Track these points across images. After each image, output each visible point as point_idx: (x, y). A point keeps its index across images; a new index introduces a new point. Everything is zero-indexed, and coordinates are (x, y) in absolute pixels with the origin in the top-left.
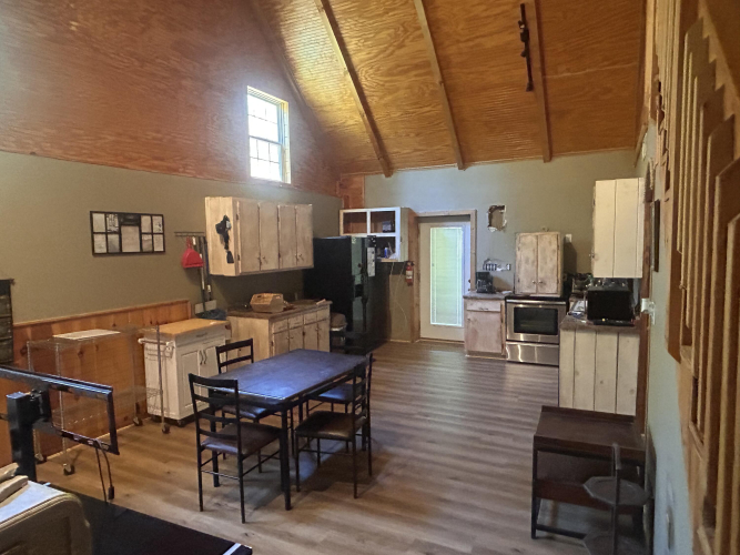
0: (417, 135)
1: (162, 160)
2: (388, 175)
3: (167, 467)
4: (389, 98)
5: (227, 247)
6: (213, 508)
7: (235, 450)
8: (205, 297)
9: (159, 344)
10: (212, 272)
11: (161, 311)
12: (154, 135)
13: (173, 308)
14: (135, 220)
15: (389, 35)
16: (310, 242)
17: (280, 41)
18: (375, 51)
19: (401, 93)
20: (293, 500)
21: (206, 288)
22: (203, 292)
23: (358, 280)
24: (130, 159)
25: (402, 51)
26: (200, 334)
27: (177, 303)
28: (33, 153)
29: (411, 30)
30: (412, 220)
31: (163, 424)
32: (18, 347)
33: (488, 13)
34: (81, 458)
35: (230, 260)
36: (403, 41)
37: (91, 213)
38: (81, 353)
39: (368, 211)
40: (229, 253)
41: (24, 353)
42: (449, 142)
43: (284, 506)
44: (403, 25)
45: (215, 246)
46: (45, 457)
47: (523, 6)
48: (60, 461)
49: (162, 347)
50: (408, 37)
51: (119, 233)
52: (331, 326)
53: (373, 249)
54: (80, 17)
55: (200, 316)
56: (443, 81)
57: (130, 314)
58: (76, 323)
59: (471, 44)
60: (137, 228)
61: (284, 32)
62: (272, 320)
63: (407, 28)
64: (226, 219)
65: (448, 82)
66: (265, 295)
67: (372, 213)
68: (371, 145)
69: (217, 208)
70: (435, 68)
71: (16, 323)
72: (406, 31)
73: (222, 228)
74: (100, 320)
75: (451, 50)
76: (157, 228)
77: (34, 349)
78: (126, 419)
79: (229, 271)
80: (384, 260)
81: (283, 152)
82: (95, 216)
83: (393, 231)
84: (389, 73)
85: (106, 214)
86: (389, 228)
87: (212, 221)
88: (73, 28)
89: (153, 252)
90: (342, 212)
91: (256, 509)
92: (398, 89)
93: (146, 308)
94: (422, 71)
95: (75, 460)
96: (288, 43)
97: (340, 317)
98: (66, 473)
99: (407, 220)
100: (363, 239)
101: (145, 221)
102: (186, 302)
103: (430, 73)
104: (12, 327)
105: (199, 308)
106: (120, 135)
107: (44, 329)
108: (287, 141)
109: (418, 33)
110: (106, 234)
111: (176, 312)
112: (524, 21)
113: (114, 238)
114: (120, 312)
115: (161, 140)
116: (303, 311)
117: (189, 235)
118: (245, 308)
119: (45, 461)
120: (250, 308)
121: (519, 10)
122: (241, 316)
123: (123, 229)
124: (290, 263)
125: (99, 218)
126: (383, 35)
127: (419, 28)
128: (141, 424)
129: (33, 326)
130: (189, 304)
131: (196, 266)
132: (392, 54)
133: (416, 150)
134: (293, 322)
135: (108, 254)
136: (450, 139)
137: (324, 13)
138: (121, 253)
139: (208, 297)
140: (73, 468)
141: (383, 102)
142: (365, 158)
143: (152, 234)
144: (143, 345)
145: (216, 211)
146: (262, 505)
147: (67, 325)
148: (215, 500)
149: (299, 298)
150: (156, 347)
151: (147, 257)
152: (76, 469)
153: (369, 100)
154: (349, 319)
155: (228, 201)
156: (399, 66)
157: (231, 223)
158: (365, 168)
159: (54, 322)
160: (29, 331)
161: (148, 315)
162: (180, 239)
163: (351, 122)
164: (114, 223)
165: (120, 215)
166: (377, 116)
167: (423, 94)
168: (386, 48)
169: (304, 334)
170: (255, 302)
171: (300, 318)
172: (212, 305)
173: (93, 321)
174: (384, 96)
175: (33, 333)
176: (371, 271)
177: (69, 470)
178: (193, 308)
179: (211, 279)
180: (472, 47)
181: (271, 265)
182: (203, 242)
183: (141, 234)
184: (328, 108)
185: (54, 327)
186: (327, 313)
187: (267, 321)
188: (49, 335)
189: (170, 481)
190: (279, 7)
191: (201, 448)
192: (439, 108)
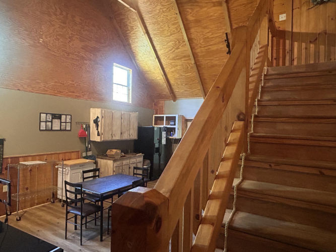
0: (186, 85)
1: (74, 92)
2: (174, 101)
3: (58, 221)
4: (173, 69)
5: (97, 129)
6: (71, 238)
7: (80, 213)
8: (87, 150)
9: (63, 168)
10: (91, 140)
11: (67, 154)
12: (71, 82)
13: (73, 154)
14: (59, 117)
15: (173, 44)
16: (136, 128)
17: (129, 45)
18: (167, 50)
19: (179, 67)
20: (104, 238)
21: (88, 146)
22: (87, 148)
23: (157, 145)
24: (60, 92)
25: (179, 50)
26: (81, 165)
27: (75, 152)
28: (19, 90)
29: (181, 42)
30: (183, 120)
31: (62, 203)
32: (4, 166)
33: (212, 36)
34: (25, 214)
35: (98, 135)
36: (178, 46)
37: (40, 113)
38: (31, 170)
39: (165, 116)
40: (98, 132)
41: (6, 169)
42: (199, 88)
43: (100, 240)
44: (178, 40)
45: (93, 128)
46: (11, 213)
47: (226, 34)
48: (16, 215)
49: (64, 170)
50: (180, 45)
51: (52, 122)
52: (143, 165)
53: (165, 132)
54: (44, 37)
55: (85, 158)
56: (196, 63)
57: (53, 155)
58: (30, 158)
59: (206, 48)
60: (59, 120)
61: (131, 42)
62: (115, 161)
63: (179, 41)
64: (98, 117)
65: (198, 63)
66: (114, 150)
67: (166, 117)
68: (167, 88)
69: (95, 113)
70: (192, 57)
71: (4, 157)
72: (179, 42)
73: (96, 121)
74: (40, 157)
75: (198, 51)
76: (68, 120)
77: (11, 168)
78: (48, 199)
79: (98, 139)
80: (171, 137)
81: (129, 90)
82: (42, 114)
83: (175, 125)
84: (173, 59)
85: (46, 114)
86: (173, 123)
87: (92, 118)
88: (41, 41)
89: (66, 130)
90: (154, 116)
91: (88, 240)
92: (177, 66)
93: (60, 153)
94: (186, 59)
95: (22, 215)
96: (132, 46)
97: (148, 161)
98: (17, 220)
99: (181, 120)
100: (160, 128)
101: (63, 117)
102: (79, 151)
103: (190, 59)
104: (3, 158)
105: (84, 155)
106: (56, 82)
107: (16, 160)
108: (131, 85)
109: (185, 43)
110: (46, 122)
111: (73, 155)
112: (227, 40)
113: (49, 124)
114: (49, 154)
115: (74, 84)
116: (130, 158)
117: (82, 124)
118: (104, 155)
119: (10, 215)
120: (107, 156)
121: (225, 35)
122: (102, 158)
123: (53, 120)
124: (126, 137)
125: (43, 116)
126: (170, 44)
127: (184, 42)
128: (54, 202)
129: (11, 158)
130: (80, 152)
131: (84, 137)
132: (174, 51)
133: (186, 91)
134: (125, 162)
135: (46, 130)
136: (200, 87)
137: (146, 35)
138: (52, 130)
139: (89, 150)
140: (20, 218)
141: (171, 70)
142: (165, 93)
143: (66, 123)
144: (57, 169)
145: (94, 114)
146: (91, 239)
147: (26, 158)
148: (73, 235)
149: (130, 152)
150: (61, 169)
151: (63, 132)
152: (22, 219)
153: (165, 69)
154: (152, 162)
155: (99, 110)
156: (177, 56)
157: (100, 119)
158: (165, 98)
159: (20, 157)
160: (9, 160)
161: (61, 156)
162: (78, 125)
163: (158, 78)
164: (50, 118)
165: (52, 115)
166: (169, 76)
167: (188, 68)
168: (172, 49)
169: (130, 168)
170: (109, 152)
171: (128, 161)
172: (90, 153)
173: (37, 158)
174: (172, 68)
175: (11, 161)
176: (164, 142)
177: (18, 219)
178: (82, 154)
179: (90, 142)
180: (206, 50)
181: (117, 137)
182: (88, 127)
183: (61, 122)
184: (149, 72)
185: (20, 159)
186: (141, 159)
187: (112, 161)
188: (18, 162)
189: (58, 226)
190: (128, 32)
191: (68, 212)
192: (194, 74)
